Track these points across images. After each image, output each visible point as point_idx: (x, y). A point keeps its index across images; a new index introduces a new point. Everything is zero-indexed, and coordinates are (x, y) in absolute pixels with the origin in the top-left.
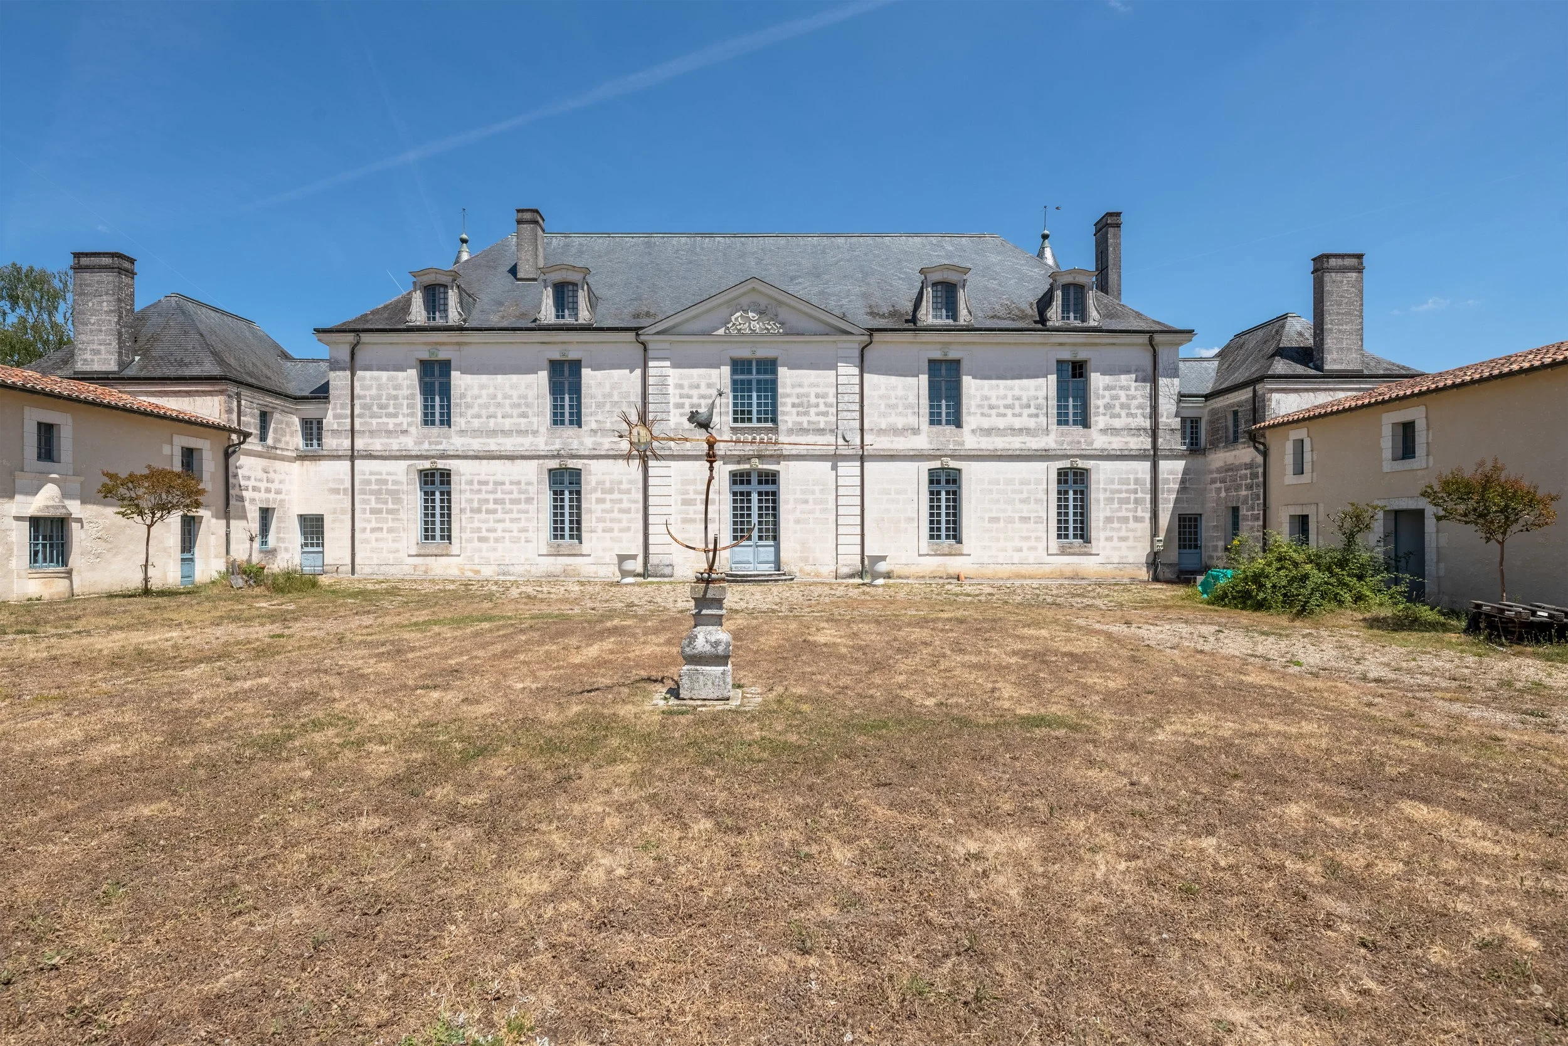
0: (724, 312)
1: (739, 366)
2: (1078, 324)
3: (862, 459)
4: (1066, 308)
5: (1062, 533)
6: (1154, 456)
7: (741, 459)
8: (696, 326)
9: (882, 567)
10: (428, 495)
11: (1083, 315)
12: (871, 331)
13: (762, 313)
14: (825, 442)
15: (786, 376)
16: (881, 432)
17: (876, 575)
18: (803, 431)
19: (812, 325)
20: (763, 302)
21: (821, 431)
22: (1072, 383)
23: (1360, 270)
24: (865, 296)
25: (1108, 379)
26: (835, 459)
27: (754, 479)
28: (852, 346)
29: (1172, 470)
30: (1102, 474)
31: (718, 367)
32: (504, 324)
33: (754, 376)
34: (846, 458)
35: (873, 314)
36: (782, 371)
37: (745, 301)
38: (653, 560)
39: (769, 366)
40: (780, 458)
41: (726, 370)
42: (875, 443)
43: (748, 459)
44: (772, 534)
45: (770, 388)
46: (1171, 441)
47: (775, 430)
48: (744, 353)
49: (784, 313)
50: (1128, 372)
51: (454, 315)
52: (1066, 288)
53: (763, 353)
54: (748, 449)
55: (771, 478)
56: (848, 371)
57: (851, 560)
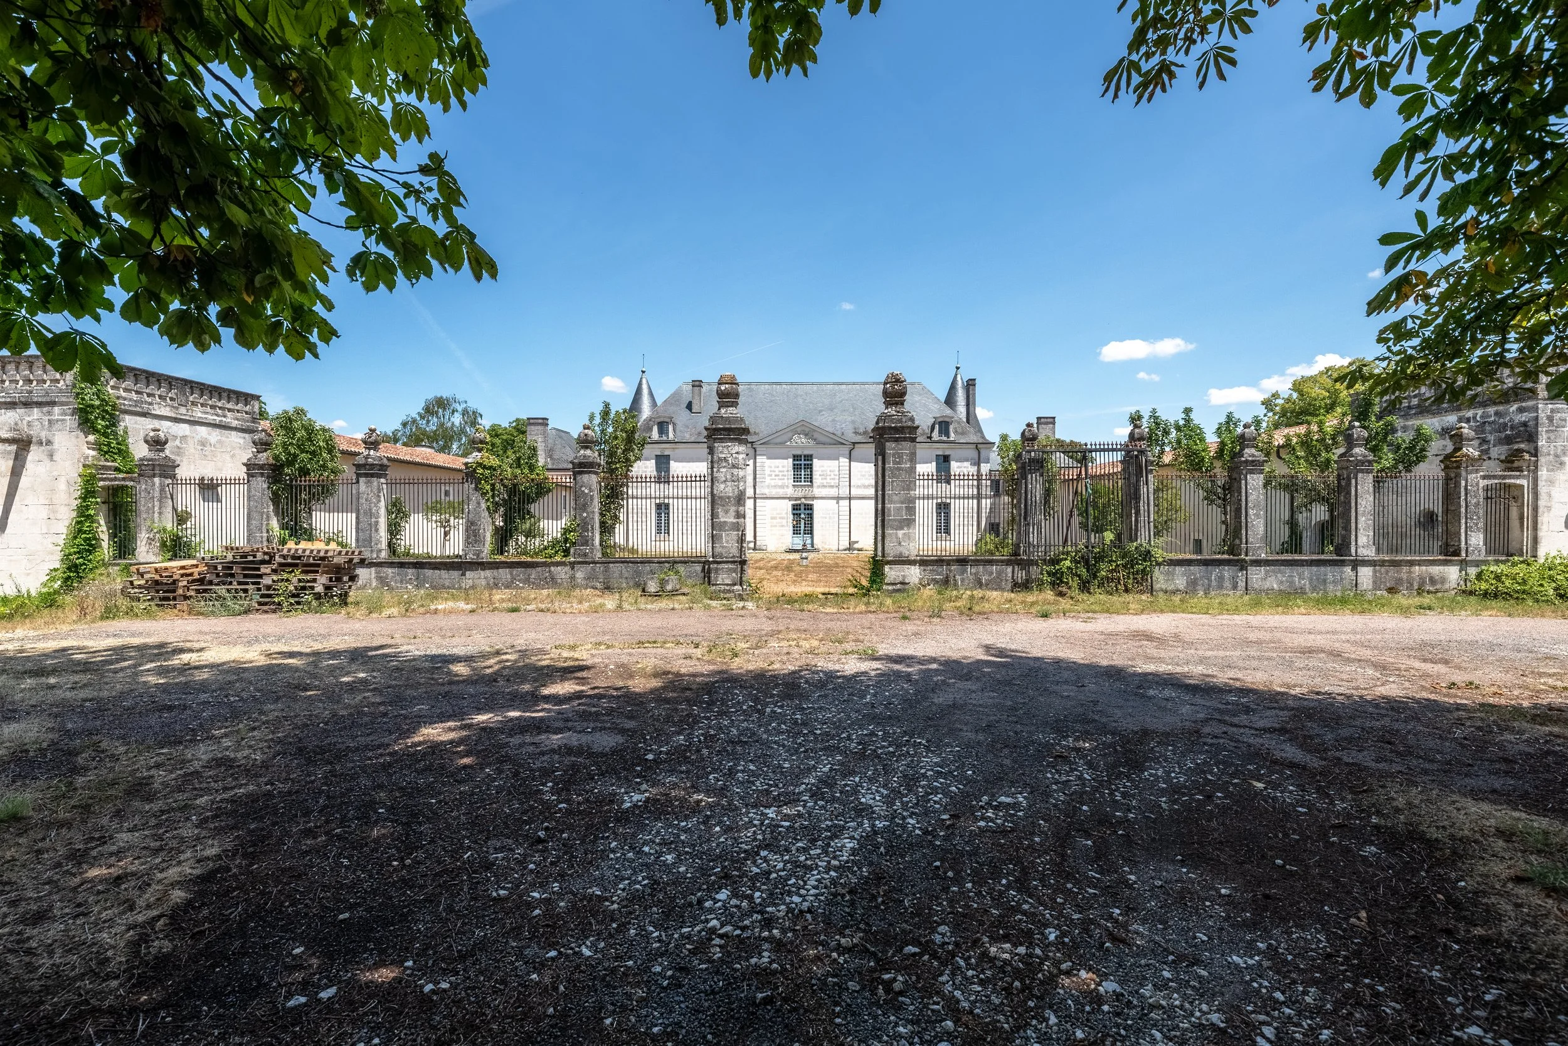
0: (790, 434)
1: (796, 458)
2: (945, 438)
3: (850, 499)
4: (940, 432)
5: (939, 531)
6: (979, 497)
7: (796, 499)
8: (778, 440)
9: (856, 546)
10: (659, 515)
11: (947, 435)
12: (854, 443)
13: (806, 435)
14: (833, 492)
15: (817, 464)
16: (858, 487)
17: (854, 549)
18: (824, 486)
19: (828, 440)
20: (807, 430)
21: (832, 487)
22: (944, 465)
23: (1054, 423)
24: (853, 422)
25: (959, 464)
26: (838, 499)
27: (802, 507)
28: (845, 450)
29: (986, 503)
30: (956, 506)
31: (786, 458)
32: (692, 439)
33: (803, 462)
34: (843, 498)
35: (856, 433)
36: (815, 461)
37: (799, 430)
38: (758, 543)
39: (809, 458)
40: (814, 498)
41: (791, 460)
42: (855, 492)
43: (800, 499)
44: (811, 532)
45: (810, 467)
46: (987, 490)
47: (812, 486)
48: (798, 452)
49: (816, 435)
50: (967, 460)
51: (671, 435)
52: (940, 423)
53: (807, 452)
54: (800, 494)
55: (809, 508)
56: (844, 461)
57: (845, 544)
